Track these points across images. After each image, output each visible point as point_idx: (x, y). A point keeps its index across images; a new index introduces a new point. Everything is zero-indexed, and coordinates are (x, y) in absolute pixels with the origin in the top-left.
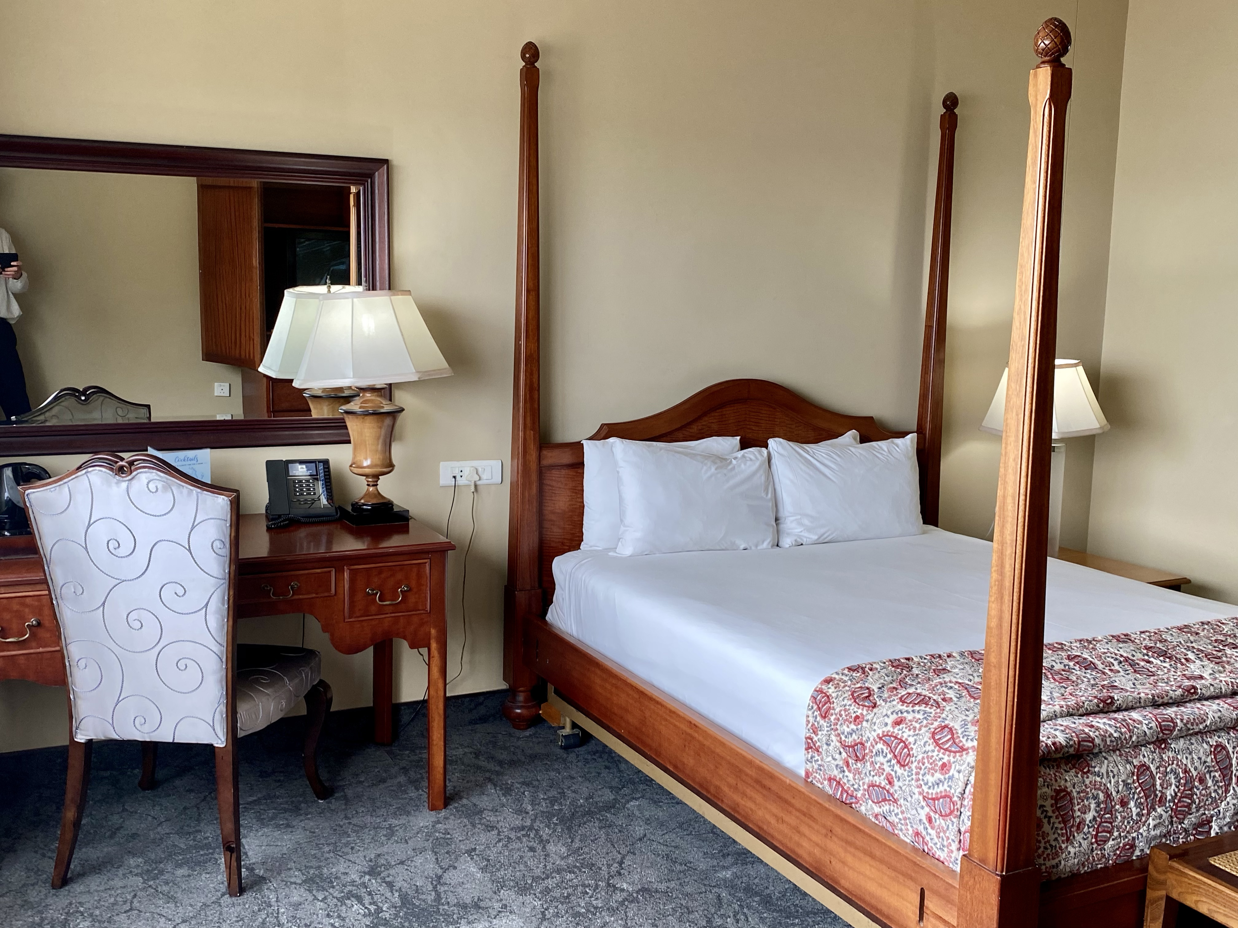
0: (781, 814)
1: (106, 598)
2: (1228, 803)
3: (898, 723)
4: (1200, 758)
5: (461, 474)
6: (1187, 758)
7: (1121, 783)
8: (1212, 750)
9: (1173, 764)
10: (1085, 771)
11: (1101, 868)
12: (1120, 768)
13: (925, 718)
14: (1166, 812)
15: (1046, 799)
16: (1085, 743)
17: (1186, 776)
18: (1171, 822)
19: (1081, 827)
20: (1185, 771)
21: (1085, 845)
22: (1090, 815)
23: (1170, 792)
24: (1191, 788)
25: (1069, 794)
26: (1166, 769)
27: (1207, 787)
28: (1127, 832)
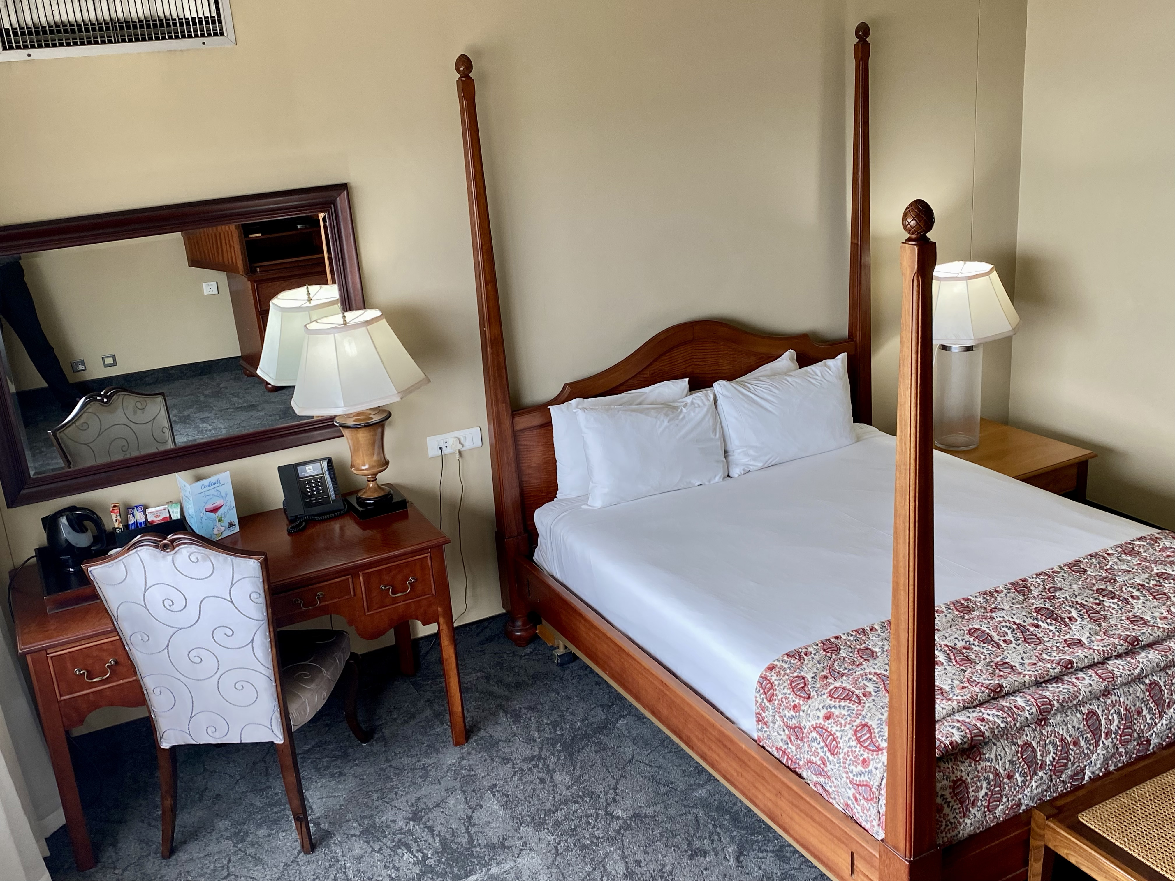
0: (739, 770)
1: (169, 642)
2: (1098, 754)
3: (827, 717)
4: (1074, 727)
5: (446, 445)
6: (1063, 729)
7: (1007, 762)
8: (1085, 717)
9: (1051, 736)
10: (977, 759)
11: (994, 826)
12: (1006, 750)
13: (849, 715)
14: (1046, 774)
15: (946, 790)
16: (977, 738)
17: (1062, 744)
18: (1052, 779)
19: (975, 802)
20: (1061, 740)
21: (978, 815)
22: (983, 792)
23: (1049, 758)
24: (1067, 752)
25: (964, 782)
26: (1045, 742)
27: (1080, 747)
28: (1014, 796)
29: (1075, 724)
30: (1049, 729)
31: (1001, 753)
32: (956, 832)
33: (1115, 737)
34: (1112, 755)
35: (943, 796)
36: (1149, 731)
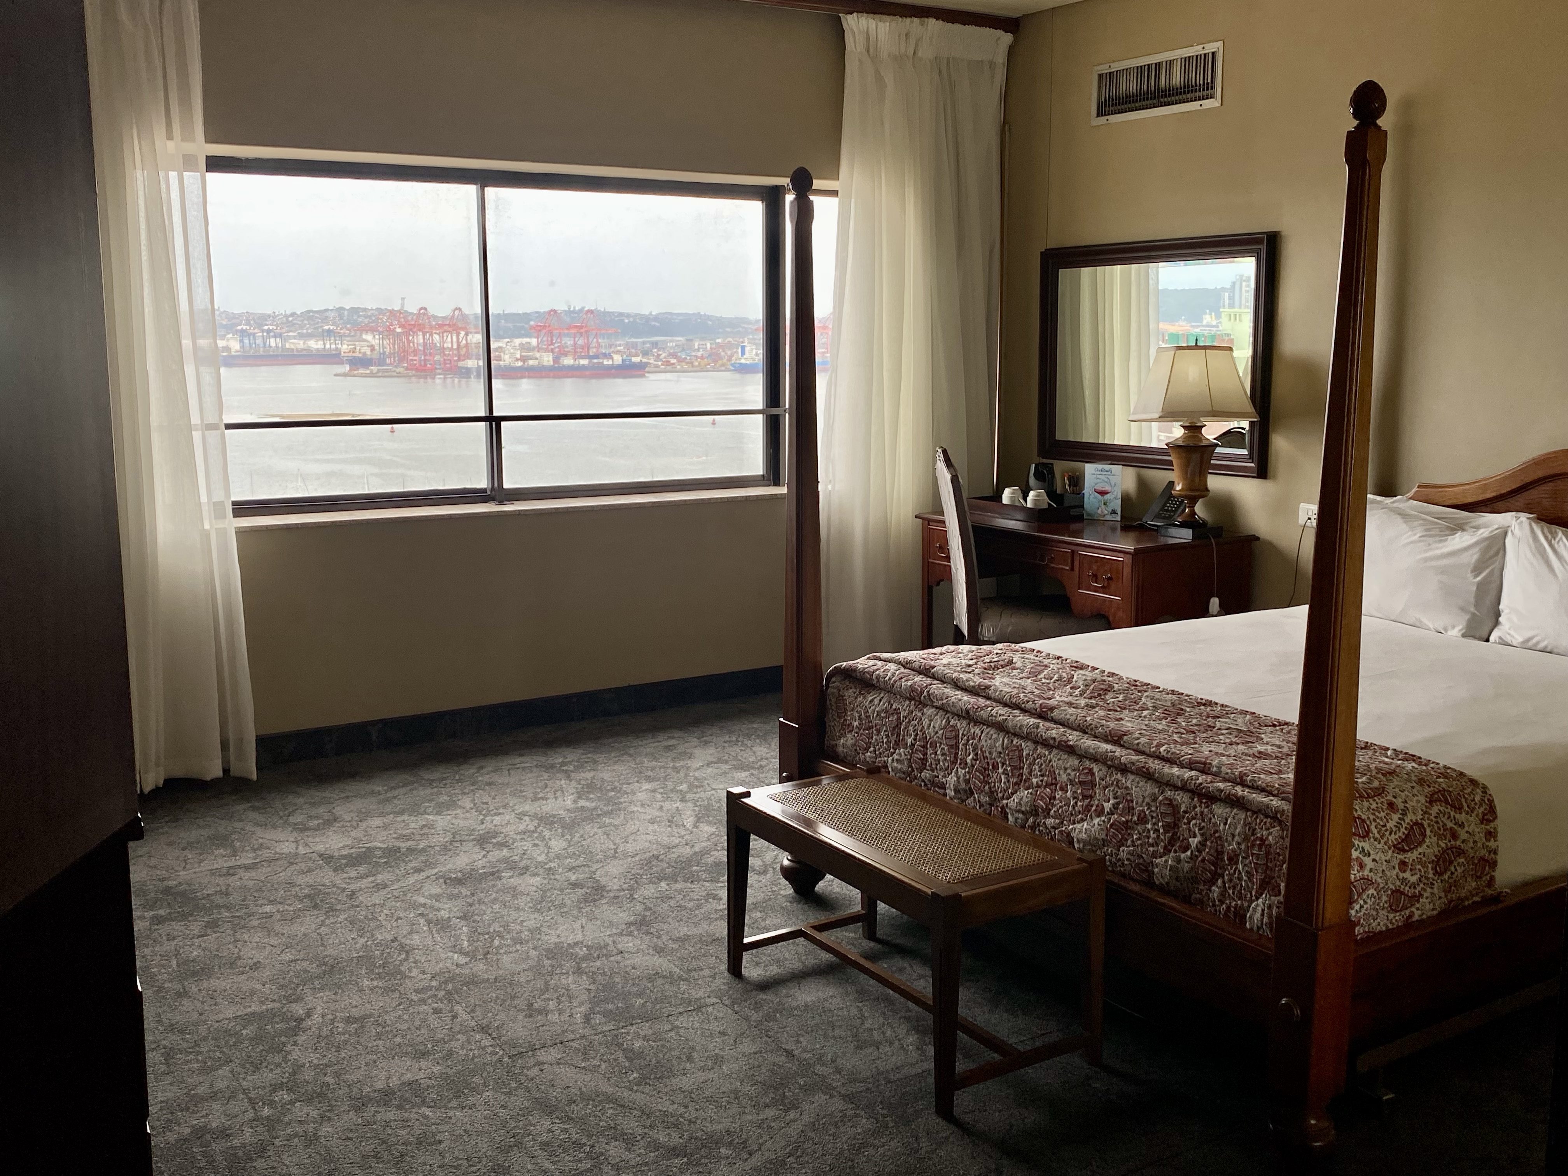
5: (1314, 516)
18: (911, 767)
19: (850, 728)
20: (921, 731)
21: (850, 742)
22: (856, 724)
23: (909, 741)
24: (923, 747)
25: (843, 700)
26: (909, 722)
27: (936, 753)
28: (880, 753)
29: (937, 726)
31: (876, 701)
32: (834, 743)
33: (968, 772)
34: (965, 791)
35: (831, 701)
36: (1003, 798)
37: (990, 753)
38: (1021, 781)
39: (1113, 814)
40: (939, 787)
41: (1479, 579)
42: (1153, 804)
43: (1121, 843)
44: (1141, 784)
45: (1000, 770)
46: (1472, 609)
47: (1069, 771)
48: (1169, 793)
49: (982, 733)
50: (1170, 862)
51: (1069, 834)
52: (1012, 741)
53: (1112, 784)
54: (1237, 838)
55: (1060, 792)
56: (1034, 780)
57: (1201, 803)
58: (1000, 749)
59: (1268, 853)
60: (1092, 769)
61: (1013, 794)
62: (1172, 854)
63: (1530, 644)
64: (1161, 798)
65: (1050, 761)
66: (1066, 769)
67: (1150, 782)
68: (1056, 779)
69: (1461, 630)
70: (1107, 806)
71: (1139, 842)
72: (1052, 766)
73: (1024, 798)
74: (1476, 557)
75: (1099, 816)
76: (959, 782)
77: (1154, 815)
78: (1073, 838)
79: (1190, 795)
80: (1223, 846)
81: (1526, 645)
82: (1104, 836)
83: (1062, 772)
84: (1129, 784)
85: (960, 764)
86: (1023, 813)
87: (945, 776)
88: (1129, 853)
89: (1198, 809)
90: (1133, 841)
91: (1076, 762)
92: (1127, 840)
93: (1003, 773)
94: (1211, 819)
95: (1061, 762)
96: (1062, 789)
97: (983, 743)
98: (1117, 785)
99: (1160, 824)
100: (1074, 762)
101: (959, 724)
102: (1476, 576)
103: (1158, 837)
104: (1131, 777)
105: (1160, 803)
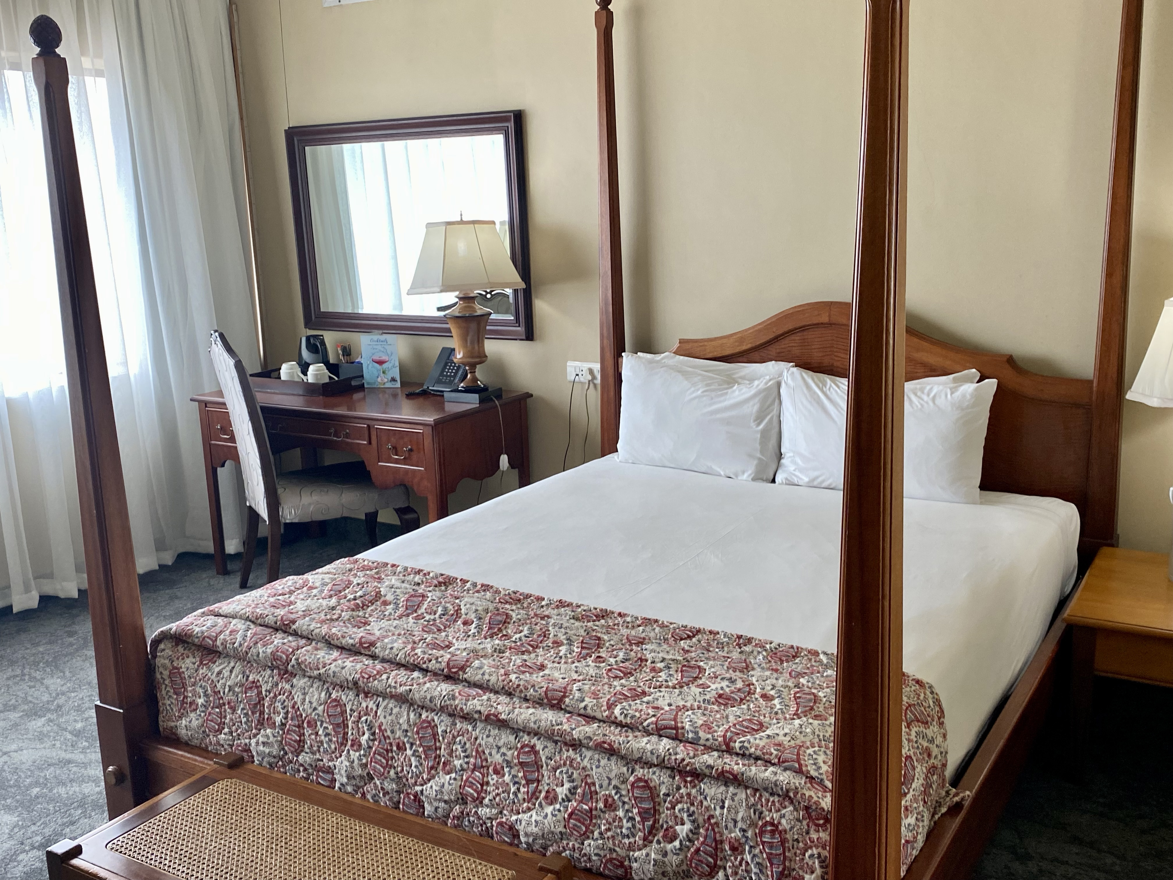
4: (311, 703)
5: (582, 373)
6: (299, 696)
9: (284, 695)
10: (204, 662)
16: (207, 639)
17: (293, 713)
18: (283, 749)
19: (194, 707)
20: (293, 707)
21: (195, 723)
22: (201, 701)
23: (278, 719)
24: (299, 726)
25: (180, 674)
26: (275, 696)
27: (317, 734)
28: (239, 735)
29: (314, 700)
30: (287, 687)
31: (226, 673)
32: (173, 724)
33: (364, 755)
34: (361, 777)
35: (162, 674)
36: (415, 784)
37: (392, 732)
38: (438, 763)
39: (569, 801)
40: (323, 772)
41: (761, 427)
42: (623, 787)
43: (585, 836)
44: (603, 762)
45: (409, 752)
46: (759, 455)
47: (503, 750)
48: (640, 772)
49: (378, 706)
50: (653, 856)
51: (511, 828)
52: (421, 715)
53: (565, 764)
54: (740, 825)
55: (494, 776)
56: (457, 763)
57: (686, 782)
58: (405, 727)
59: (783, 842)
60: (535, 745)
61: (429, 780)
62: (655, 845)
63: (815, 483)
64: (632, 779)
65: (476, 739)
66: (499, 748)
67: (614, 759)
68: (486, 760)
69: (750, 475)
70: (562, 792)
71: (609, 834)
72: (480, 745)
73: (446, 785)
74: (756, 408)
75: (551, 804)
76: (352, 768)
77: (626, 799)
78: (517, 831)
79: (669, 772)
80: (721, 835)
81: (811, 485)
82: (561, 829)
83: (494, 752)
84: (586, 763)
85: (352, 745)
86: (446, 802)
87: (331, 760)
88: (597, 847)
89: (683, 791)
90: (601, 833)
91: (512, 738)
92: (593, 832)
93: (413, 755)
94: (701, 802)
95: (491, 740)
96: (496, 772)
97: (382, 719)
98: (571, 765)
99: (635, 811)
100: (507, 738)
101: (344, 698)
102: (759, 424)
103: (634, 826)
104: (589, 754)
105: (632, 785)
